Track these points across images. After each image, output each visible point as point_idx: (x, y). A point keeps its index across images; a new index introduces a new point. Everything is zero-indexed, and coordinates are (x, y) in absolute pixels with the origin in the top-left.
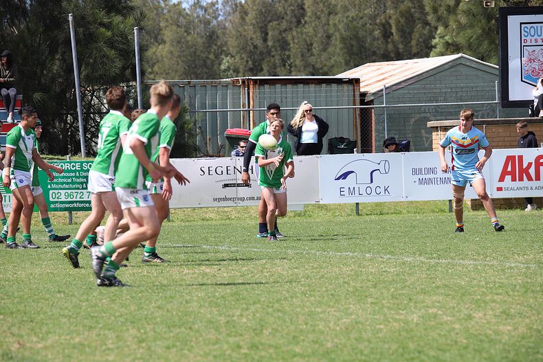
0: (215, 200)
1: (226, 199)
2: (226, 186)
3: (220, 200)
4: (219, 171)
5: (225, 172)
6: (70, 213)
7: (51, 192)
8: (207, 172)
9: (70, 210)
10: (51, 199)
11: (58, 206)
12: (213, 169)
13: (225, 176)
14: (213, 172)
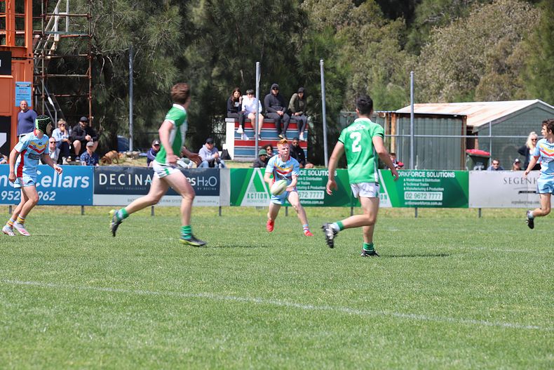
0: (513, 202)
1: (520, 202)
2: (521, 192)
3: (516, 203)
4: (516, 182)
5: (520, 182)
6: (416, 209)
7: (406, 193)
8: (508, 181)
9: (416, 207)
10: (405, 199)
11: (410, 203)
12: (512, 179)
13: (520, 185)
14: (512, 182)
